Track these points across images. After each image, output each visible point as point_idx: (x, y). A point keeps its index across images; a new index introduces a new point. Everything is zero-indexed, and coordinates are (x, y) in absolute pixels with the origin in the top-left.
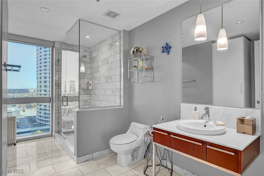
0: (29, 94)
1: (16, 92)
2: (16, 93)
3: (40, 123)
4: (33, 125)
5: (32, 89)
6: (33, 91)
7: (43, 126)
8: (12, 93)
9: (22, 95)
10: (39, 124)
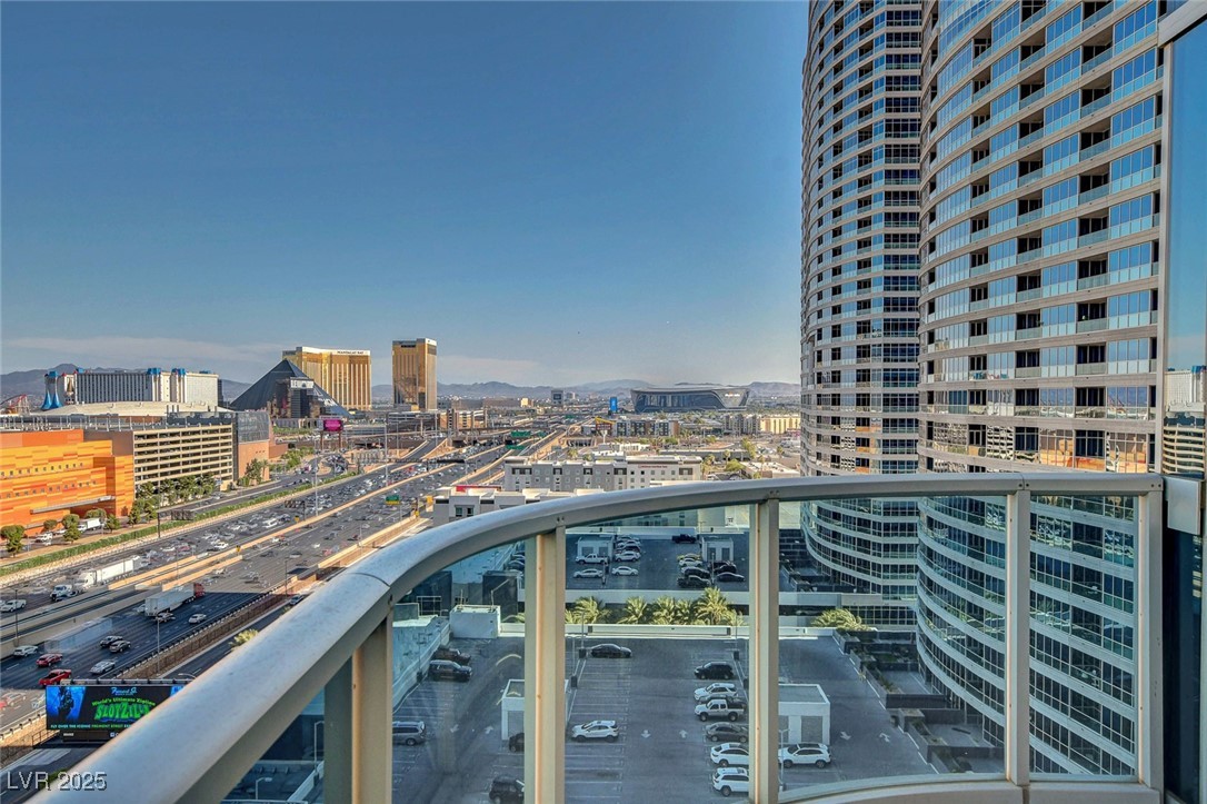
0: (728, 417)
1: (670, 404)
2: (670, 411)
3: (834, 571)
4: (804, 578)
5: (734, 390)
6: (739, 401)
7: (849, 590)
8: (654, 411)
9: (695, 422)
10: (827, 579)
